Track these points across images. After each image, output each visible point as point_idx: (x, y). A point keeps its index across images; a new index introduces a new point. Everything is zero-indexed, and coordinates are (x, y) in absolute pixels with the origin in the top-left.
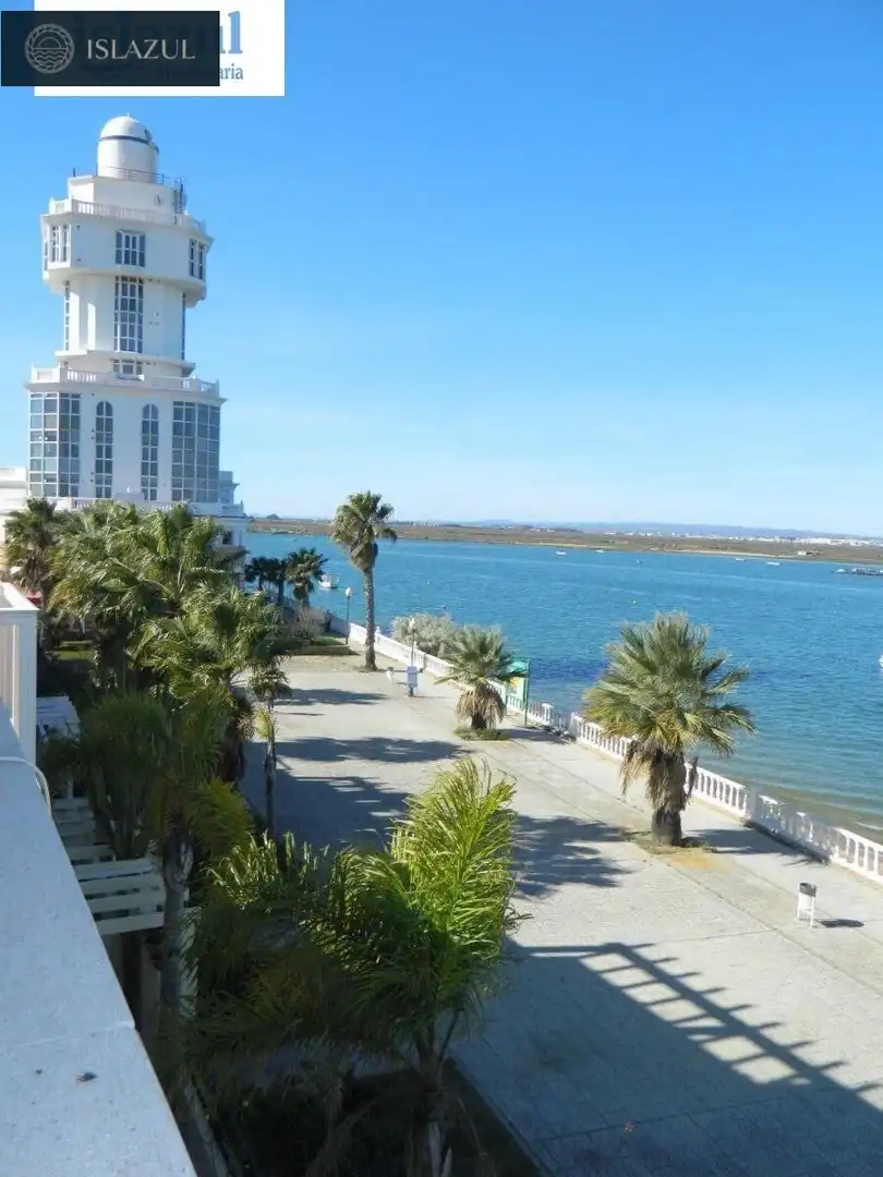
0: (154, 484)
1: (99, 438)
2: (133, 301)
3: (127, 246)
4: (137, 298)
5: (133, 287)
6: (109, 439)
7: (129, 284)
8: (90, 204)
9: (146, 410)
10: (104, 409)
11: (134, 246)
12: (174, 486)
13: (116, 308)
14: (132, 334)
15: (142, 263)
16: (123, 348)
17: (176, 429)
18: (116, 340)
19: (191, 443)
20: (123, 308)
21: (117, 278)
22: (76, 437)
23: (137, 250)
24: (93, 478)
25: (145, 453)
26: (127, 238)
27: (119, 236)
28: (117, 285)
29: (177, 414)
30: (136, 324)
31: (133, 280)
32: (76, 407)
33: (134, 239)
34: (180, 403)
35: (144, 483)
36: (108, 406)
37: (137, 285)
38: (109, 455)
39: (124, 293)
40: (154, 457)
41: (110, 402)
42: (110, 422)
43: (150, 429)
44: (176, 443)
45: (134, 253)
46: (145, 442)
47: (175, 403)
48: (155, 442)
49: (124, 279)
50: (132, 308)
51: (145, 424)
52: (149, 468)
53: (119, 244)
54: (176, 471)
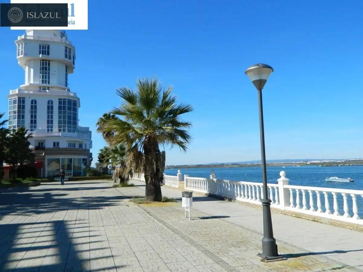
0: (52, 127)
1: (32, 112)
2: (46, 68)
3: (43, 49)
4: (47, 66)
5: (46, 63)
6: (36, 112)
7: (45, 62)
8: (32, 36)
9: (49, 102)
10: (34, 102)
11: (45, 49)
12: (59, 127)
13: (40, 70)
14: (46, 78)
15: (48, 54)
16: (43, 83)
17: (60, 108)
18: (40, 80)
19: (65, 113)
20: (43, 69)
21: (41, 60)
22: (24, 112)
23: (46, 50)
24: (30, 126)
25: (48, 117)
26: (43, 46)
27: (40, 45)
28: (41, 62)
29: (60, 103)
30: (47, 75)
31: (46, 60)
32: (24, 102)
33: (45, 46)
34: (62, 99)
35: (48, 127)
36: (35, 101)
37: (48, 62)
38: (35, 117)
39: (43, 65)
40: (52, 118)
41: (36, 100)
42: (36, 107)
43: (50, 108)
44: (60, 113)
45: (45, 51)
46: (48, 112)
47: (59, 99)
48: (52, 112)
49: (43, 60)
50: (46, 70)
51: (48, 107)
52: (50, 122)
53: (40, 48)
54: (60, 122)
